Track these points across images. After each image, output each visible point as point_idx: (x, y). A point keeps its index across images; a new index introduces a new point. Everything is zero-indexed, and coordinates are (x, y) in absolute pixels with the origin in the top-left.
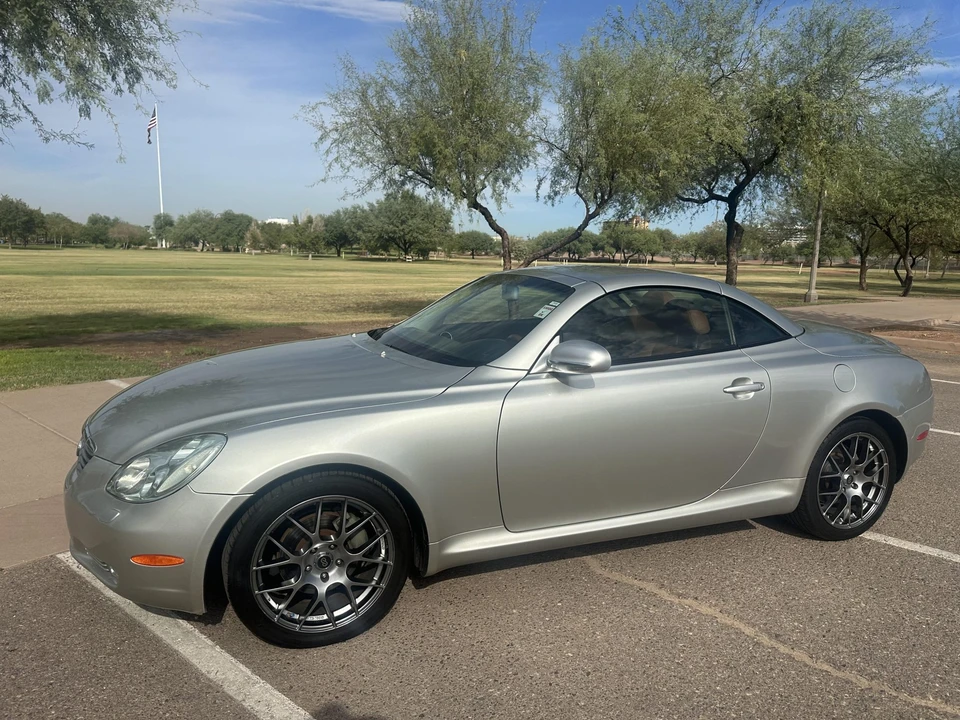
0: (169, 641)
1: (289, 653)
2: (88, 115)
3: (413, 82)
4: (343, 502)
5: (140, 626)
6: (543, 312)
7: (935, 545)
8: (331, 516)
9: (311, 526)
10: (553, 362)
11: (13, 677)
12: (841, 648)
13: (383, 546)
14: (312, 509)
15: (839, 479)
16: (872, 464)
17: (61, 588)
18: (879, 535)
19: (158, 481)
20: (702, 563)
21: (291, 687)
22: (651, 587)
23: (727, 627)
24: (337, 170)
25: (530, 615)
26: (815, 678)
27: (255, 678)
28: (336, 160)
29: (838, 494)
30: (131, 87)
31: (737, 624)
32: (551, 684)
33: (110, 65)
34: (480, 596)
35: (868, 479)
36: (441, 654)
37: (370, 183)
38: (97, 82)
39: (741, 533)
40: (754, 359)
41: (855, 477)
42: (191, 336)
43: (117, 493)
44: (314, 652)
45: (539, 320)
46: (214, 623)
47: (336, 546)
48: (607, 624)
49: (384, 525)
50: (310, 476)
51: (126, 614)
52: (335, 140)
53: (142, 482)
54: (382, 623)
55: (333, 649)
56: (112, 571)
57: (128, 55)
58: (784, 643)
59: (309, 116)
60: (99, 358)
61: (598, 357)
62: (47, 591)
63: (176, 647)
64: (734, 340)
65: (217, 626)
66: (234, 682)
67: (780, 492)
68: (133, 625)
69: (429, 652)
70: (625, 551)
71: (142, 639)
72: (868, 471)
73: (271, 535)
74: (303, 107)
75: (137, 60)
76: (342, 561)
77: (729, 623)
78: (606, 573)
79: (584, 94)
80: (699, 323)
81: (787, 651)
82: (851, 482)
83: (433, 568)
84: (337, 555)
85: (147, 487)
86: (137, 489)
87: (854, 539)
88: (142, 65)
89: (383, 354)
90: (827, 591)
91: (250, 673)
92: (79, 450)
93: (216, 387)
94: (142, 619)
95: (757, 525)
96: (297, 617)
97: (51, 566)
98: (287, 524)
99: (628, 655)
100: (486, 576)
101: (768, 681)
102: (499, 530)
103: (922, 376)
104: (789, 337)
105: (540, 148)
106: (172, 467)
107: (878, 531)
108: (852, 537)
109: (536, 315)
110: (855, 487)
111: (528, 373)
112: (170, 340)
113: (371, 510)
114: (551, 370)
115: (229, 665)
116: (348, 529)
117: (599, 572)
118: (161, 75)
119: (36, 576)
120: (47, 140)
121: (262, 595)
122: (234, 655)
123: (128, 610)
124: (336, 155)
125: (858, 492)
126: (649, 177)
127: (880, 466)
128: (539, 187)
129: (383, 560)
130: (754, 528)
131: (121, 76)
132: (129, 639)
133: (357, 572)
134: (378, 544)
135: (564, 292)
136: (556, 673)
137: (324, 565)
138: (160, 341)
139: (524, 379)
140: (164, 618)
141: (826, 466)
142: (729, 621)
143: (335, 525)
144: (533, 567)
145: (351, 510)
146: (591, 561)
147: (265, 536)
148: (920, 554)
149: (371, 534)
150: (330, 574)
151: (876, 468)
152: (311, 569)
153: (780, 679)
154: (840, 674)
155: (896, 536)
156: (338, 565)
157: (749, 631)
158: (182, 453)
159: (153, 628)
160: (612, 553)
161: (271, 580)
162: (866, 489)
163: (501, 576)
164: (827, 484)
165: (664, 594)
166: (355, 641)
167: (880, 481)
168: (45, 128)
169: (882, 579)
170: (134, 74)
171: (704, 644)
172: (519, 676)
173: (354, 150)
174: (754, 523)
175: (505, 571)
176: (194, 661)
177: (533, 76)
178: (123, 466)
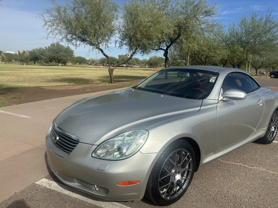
3: (75, 7)
4: (182, 151)
6: (212, 80)
18: (276, 141)
20: (246, 155)
22: (242, 165)
23: (273, 174)
28: (51, 32)
29: (270, 131)
40: (259, 94)
41: (272, 126)
47: (178, 167)
49: (190, 157)
52: (50, 25)
64: (253, 88)
84: (177, 170)
85: (116, 153)
104: (260, 87)
106: (128, 144)
108: (271, 143)
110: (272, 129)
111: (218, 101)
114: (224, 99)
121: (160, 189)
124: (51, 30)
128: (116, 43)
135: (216, 74)
137: (175, 174)
147: (163, 167)
150: (176, 177)
165: (248, 166)
178: (98, 146)
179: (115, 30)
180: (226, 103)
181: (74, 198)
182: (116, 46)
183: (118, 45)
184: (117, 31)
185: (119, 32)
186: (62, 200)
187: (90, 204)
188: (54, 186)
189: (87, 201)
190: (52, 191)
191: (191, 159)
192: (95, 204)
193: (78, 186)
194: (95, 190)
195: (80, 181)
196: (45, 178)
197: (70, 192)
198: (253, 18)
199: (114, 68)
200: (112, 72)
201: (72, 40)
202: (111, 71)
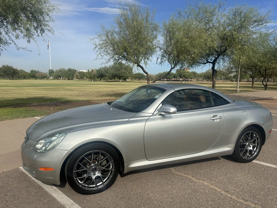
0: (50, 193)
1: (84, 196)
2: (30, 42)
3: (121, 31)
4: (100, 152)
5: (42, 188)
6: (157, 97)
7: (274, 164)
8: (96, 156)
9: (90, 159)
10: (160, 111)
11: (6, 203)
12: (246, 195)
13: (111, 165)
14: (91, 154)
15: (245, 145)
16: (255, 140)
17: (20, 177)
18: (258, 161)
19: (47, 146)
20: (205, 169)
21: (85, 206)
22: (190, 177)
23: (212, 189)
24: (100, 56)
25: (154, 185)
26: (238, 204)
27: (74, 203)
28: (100, 54)
29: (245, 149)
30: (42, 34)
31: (215, 188)
32: (160, 206)
33: (36, 28)
34: (140, 179)
35: (254, 145)
36: (128, 197)
37: (109, 60)
38: (32, 33)
39: (217, 161)
40: (219, 109)
41: (250, 144)
42: (59, 104)
43: (35, 150)
44: (91, 196)
45: (156, 99)
46: (63, 187)
47: (97, 165)
48: (177, 188)
49: (111, 159)
50: (90, 145)
51: (38, 185)
52: (99, 48)
53: (43, 147)
54: (111, 187)
55: (97, 195)
56: (34, 172)
57: (41, 25)
58: (229, 193)
59: (92, 41)
60: (32, 110)
61: (173, 109)
62: (16, 178)
63: (52, 194)
64: (213, 104)
65: (64, 188)
66: (68, 205)
67: (227, 149)
68: (40, 188)
69: (124, 196)
70: (182, 166)
71: (42, 192)
72: (254, 142)
73: (79, 162)
74: (90, 39)
75: (43, 27)
76: (99, 169)
77: (213, 187)
78: (177, 173)
79: (170, 34)
80: (203, 99)
81: (230, 196)
82: (249, 146)
83: (126, 171)
84: (98, 168)
85: (44, 148)
86: (41, 148)
87: (250, 163)
88: (45, 28)
89: (111, 109)
90: (242, 178)
91: (73, 202)
92: (25, 137)
93: (65, 119)
94: (42, 186)
95: (221, 158)
96: (86, 185)
97: (17, 170)
98: (83, 159)
99: (183, 197)
100: (141, 173)
101: (224, 205)
102: (145, 160)
103: (269, 114)
104: (229, 103)
105: (157, 49)
106: (51, 142)
107: (257, 160)
108: (249, 162)
109: (155, 97)
110: (250, 147)
111: (153, 114)
112: (53, 105)
113: (108, 155)
114: (159, 113)
115: (67, 200)
116: (101, 160)
117: (175, 172)
118: (50, 31)
119: (13, 173)
120: (18, 49)
121: (76, 179)
122: (69, 197)
123: (38, 183)
124: (100, 52)
125: (251, 148)
126: (189, 57)
127: (257, 141)
128: (157, 60)
129: (111, 169)
130: (220, 159)
131: (39, 31)
132: (39, 192)
133: (104, 173)
134: (110, 164)
135: (163, 91)
136: (162, 202)
137: (94, 170)
138: (50, 105)
139: (152, 116)
140: (49, 186)
141: (241, 141)
142: (212, 187)
143: (97, 159)
144: (155, 171)
145: (102, 154)
146: (172, 169)
147: (77, 162)
148: (270, 167)
149: (108, 162)
150: (96, 173)
151: (256, 141)
152: (90, 172)
153: (228, 204)
154: (246, 203)
155: (263, 161)
156: (98, 170)
157: (219, 190)
158: (54, 138)
159: (46, 189)
160: (179, 167)
161: (79, 175)
162: (253, 147)
163: (146, 173)
164: (242, 146)
165: (194, 179)
166: (103, 193)
167: (258, 145)
168: (18, 46)
169: (258, 174)
170: (43, 31)
171: (205, 194)
172: (151, 203)
173: (104, 51)
174: (220, 158)
175: (147, 172)
176: (57, 198)
177: (155, 29)
178: (37, 142)
191: (112, 161)
192: (41, 185)
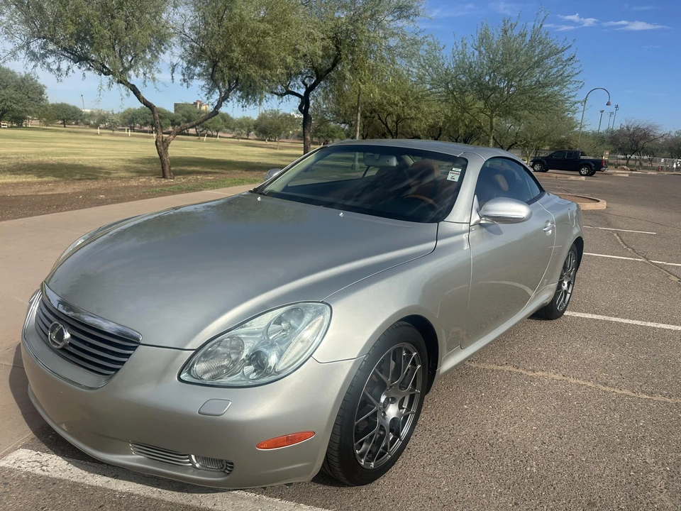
4: (402, 348)
6: (453, 176)
7: (596, 313)
12: (638, 383)
18: (569, 312)
22: (513, 369)
23: (579, 385)
25: (477, 407)
26: (652, 405)
32: (552, 452)
35: (569, 280)
40: (544, 208)
41: (565, 279)
58: (613, 387)
73: (366, 389)
76: (393, 398)
77: (576, 382)
80: (503, 184)
81: (621, 392)
84: (391, 394)
85: (249, 368)
90: (590, 351)
102: (458, 349)
104: (544, 192)
109: (450, 179)
111: (470, 225)
114: (482, 222)
125: (566, 288)
139: (470, 230)
147: (363, 391)
150: (387, 412)
156: (390, 402)
162: (568, 285)
165: (524, 372)
167: (572, 279)
171: (584, 399)
172: (529, 452)
178: (197, 351)
179: (170, 35)
180: (484, 230)
181: (122, 493)
182: (173, 79)
183: (178, 76)
184: (175, 39)
185: (183, 41)
186: (89, 502)
187: (172, 504)
188: (57, 466)
189: (162, 498)
190: (54, 482)
191: (419, 366)
192: (185, 503)
193: (139, 461)
194: (192, 467)
195: (145, 447)
196: (25, 446)
197: (108, 479)
198: (505, 32)
199: (172, 137)
200: (166, 149)
201: (44, 56)
202: (162, 146)
